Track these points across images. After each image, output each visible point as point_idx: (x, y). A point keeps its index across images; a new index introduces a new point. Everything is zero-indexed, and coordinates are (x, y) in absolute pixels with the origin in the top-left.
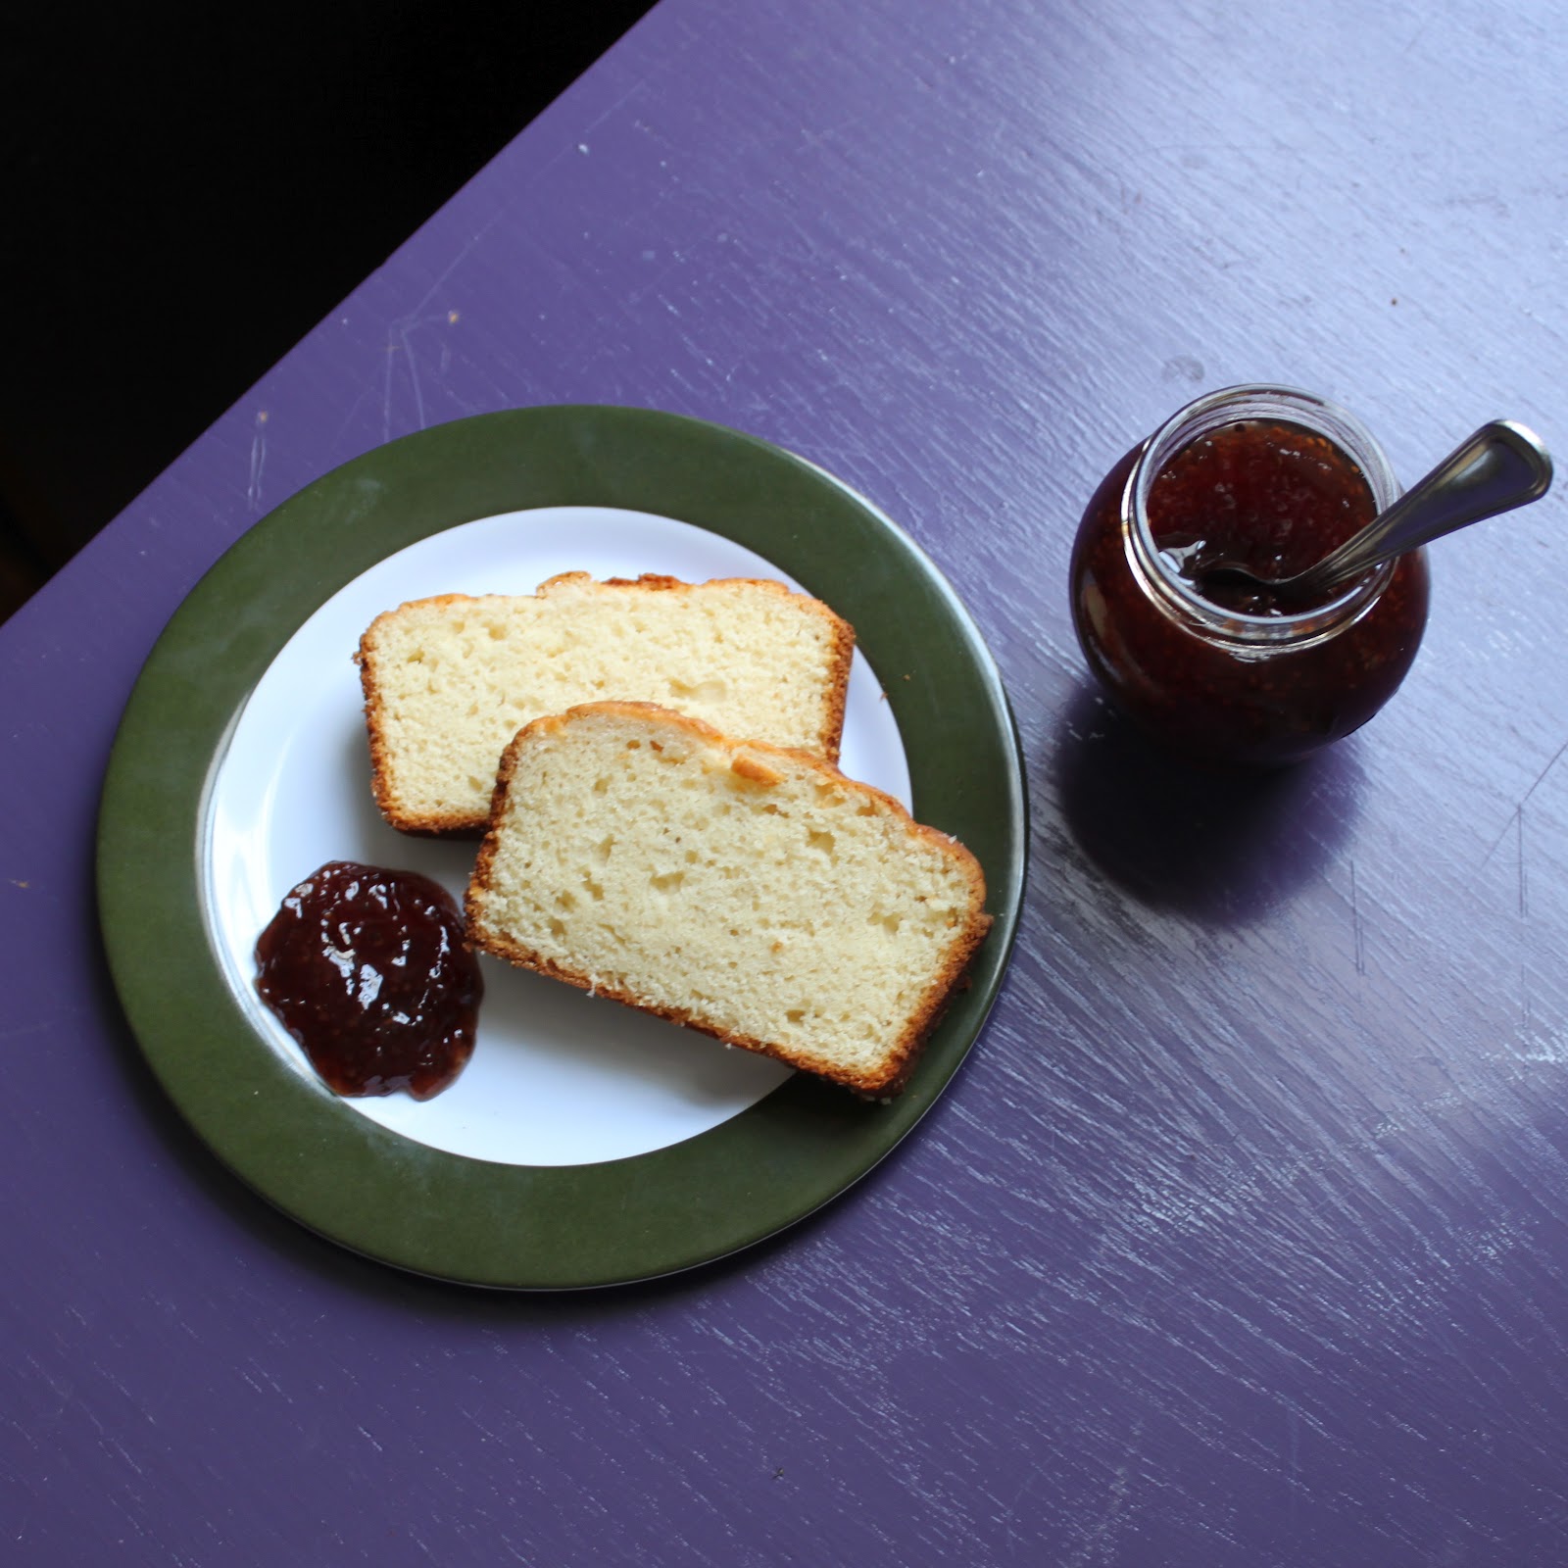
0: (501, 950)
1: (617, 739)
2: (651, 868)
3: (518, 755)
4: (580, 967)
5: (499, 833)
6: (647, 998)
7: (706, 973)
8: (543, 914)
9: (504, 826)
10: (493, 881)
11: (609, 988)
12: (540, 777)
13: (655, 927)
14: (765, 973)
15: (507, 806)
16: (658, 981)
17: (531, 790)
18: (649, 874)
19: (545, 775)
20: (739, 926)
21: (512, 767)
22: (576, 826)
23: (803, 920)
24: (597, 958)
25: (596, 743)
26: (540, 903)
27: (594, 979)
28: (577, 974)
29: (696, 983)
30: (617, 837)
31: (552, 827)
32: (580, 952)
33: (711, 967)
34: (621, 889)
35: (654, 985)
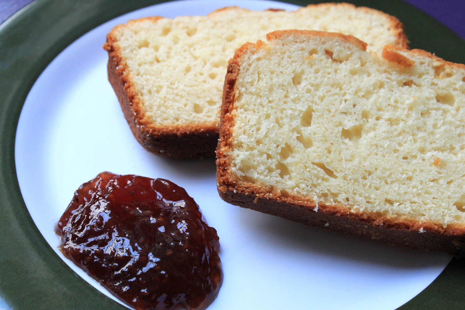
0: (247, 188)
1: (302, 49)
2: (340, 124)
3: (240, 64)
4: (305, 193)
5: (234, 112)
6: (355, 207)
7: (393, 186)
8: (274, 160)
9: (236, 108)
10: (235, 142)
11: (327, 204)
12: (257, 75)
13: (351, 160)
14: (433, 181)
15: (237, 95)
16: (360, 195)
17: (252, 83)
18: (341, 128)
19: (259, 74)
20: (408, 153)
21: (237, 70)
22: (285, 102)
23: (448, 145)
24: (315, 186)
25: (290, 52)
26: (270, 153)
27: (315, 198)
28: (303, 198)
29: (387, 193)
30: (315, 107)
31: (270, 104)
32: (302, 183)
33: (396, 181)
34: (324, 139)
35: (358, 198)
